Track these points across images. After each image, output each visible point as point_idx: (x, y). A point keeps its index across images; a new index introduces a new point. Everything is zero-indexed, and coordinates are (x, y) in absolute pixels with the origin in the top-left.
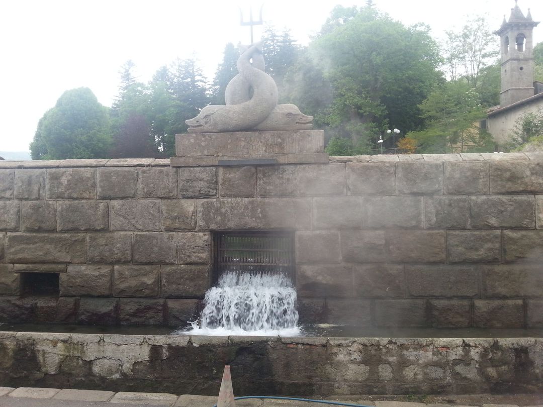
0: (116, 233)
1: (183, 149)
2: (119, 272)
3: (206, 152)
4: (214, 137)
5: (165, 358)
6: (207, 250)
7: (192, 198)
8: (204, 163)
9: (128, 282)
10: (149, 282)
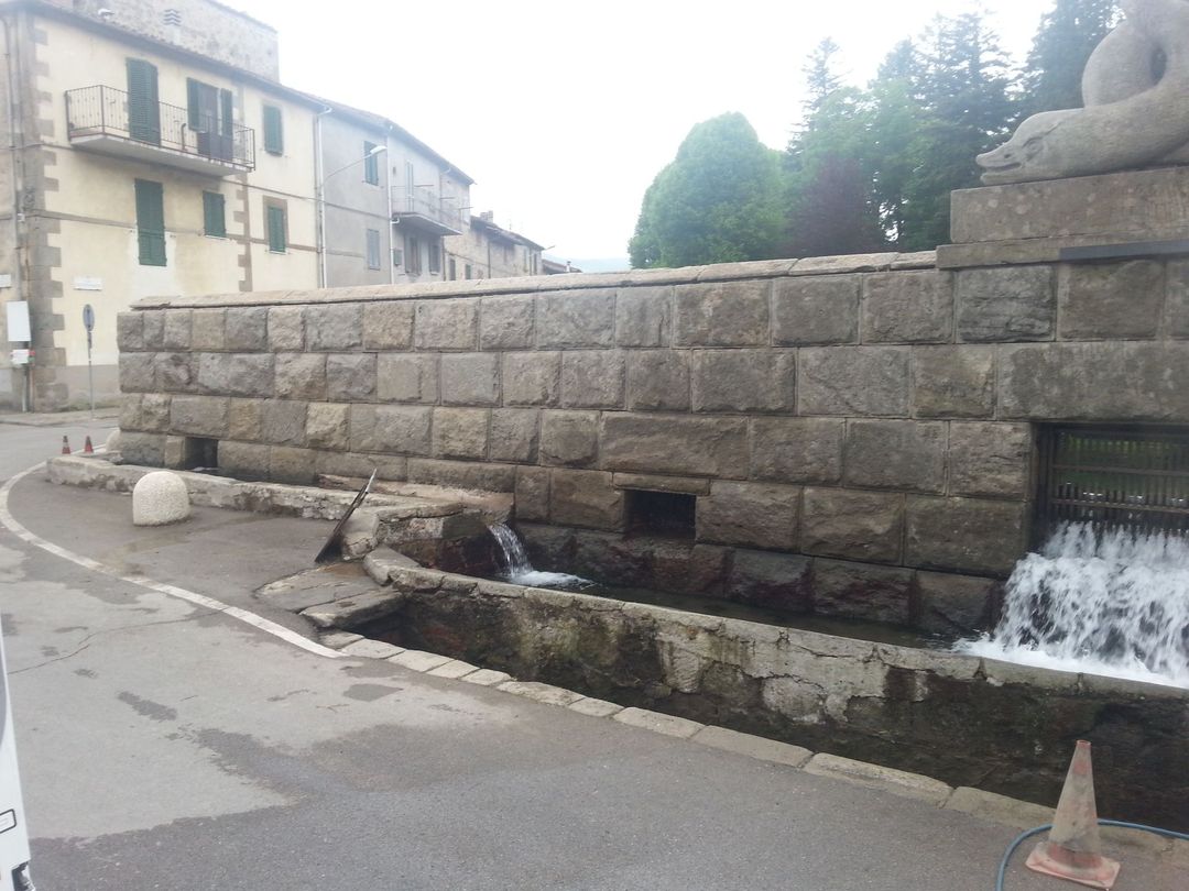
0: (808, 419)
1: (969, 225)
2: (814, 502)
3: (1026, 230)
4: (1048, 191)
5: (921, 699)
6: (1022, 465)
7: (986, 341)
8: (1021, 257)
9: (832, 525)
10: (880, 530)
